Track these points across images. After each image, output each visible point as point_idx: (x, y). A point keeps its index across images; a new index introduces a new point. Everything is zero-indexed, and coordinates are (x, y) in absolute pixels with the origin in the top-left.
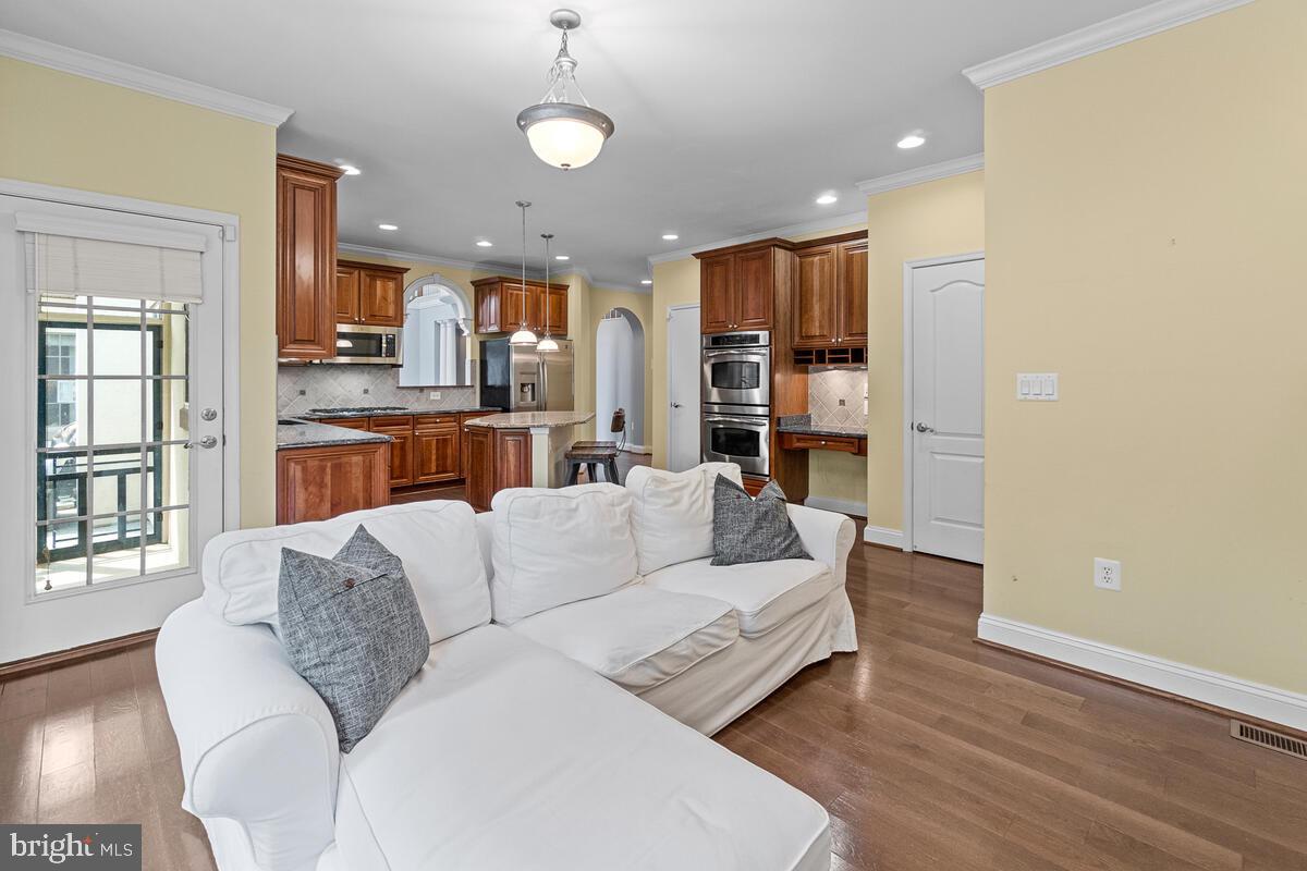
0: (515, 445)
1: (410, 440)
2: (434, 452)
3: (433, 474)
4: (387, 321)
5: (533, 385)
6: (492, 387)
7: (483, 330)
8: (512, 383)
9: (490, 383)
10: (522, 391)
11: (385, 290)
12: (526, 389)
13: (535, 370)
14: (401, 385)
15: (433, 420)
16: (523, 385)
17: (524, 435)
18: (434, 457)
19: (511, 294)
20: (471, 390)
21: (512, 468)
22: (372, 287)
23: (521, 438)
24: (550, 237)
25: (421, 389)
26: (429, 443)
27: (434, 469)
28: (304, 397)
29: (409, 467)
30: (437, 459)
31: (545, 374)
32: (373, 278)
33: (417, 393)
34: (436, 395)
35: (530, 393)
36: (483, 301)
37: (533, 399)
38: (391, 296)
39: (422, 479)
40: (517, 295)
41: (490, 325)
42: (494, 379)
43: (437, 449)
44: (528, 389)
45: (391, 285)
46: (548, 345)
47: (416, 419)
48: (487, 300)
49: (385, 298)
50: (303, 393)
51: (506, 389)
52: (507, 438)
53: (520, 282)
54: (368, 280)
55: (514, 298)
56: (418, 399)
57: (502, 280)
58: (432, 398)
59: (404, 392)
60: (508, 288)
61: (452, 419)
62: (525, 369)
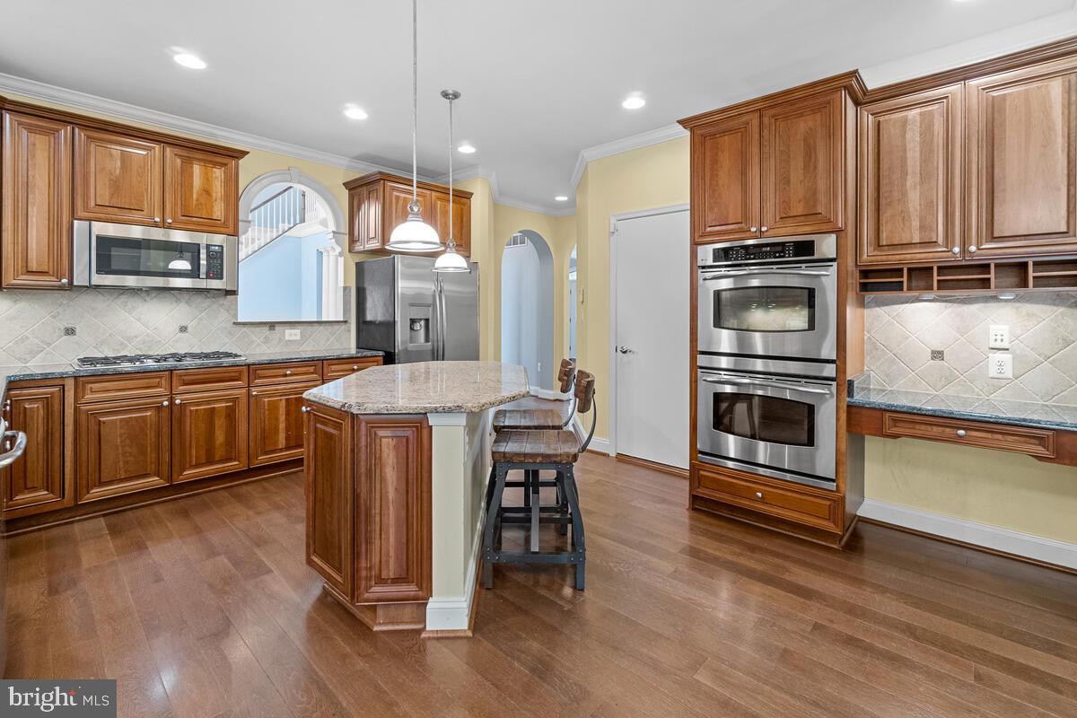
0: (396, 447)
1: (244, 401)
2: (282, 418)
3: (281, 450)
4: (211, 226)
5: (427, 321)
6: (370, 322)
7: (359, 247)
8: (398, 318)
9: (369, 317)
10: (412, 329)
11: (207, 179)
12: (417, 326)
13: (430, 302)
14: (240, 320)
15: (281, 372)
16: (413, 321)
17: (415, 430)
18: (282, 426)
19: (397, 197)
20: (344, 327)
21: (391, 494)
22: (186, 174)
23: (409, 433)
24: (456, 96)
25: (272, 325)
26: (273, 407)
27: (282, 442)
28: (71, 337)
29: (242, 444)
30: (288, 429)
31: (442, 308)
32: (188, 161)
33: (265, 330)
34: (293, 334)
35: (422, 332)
36: (359, 209)
37: (427, 339)
38: (218, 189)
39: (263, 459)
40: (405, 199)
41: (369, 239)
42: (374, 313)
43: (288, 414)
44: (420, 326)
45: (218, 173)
46: (452, 261)
47: (253, 371)
48: (364, 207)
49: (207, 192)
50: (70, 332)
51: (390, 326)
52: (381, 433)
53: (409, 182)
54: (179, 161)
55: (401, 203)
56: (266, 340)
57: (385, 177)
58: (287, 338)
59: (245, 329)
60: (393, 189)
61: (312, 369)
62: (416, 301)
